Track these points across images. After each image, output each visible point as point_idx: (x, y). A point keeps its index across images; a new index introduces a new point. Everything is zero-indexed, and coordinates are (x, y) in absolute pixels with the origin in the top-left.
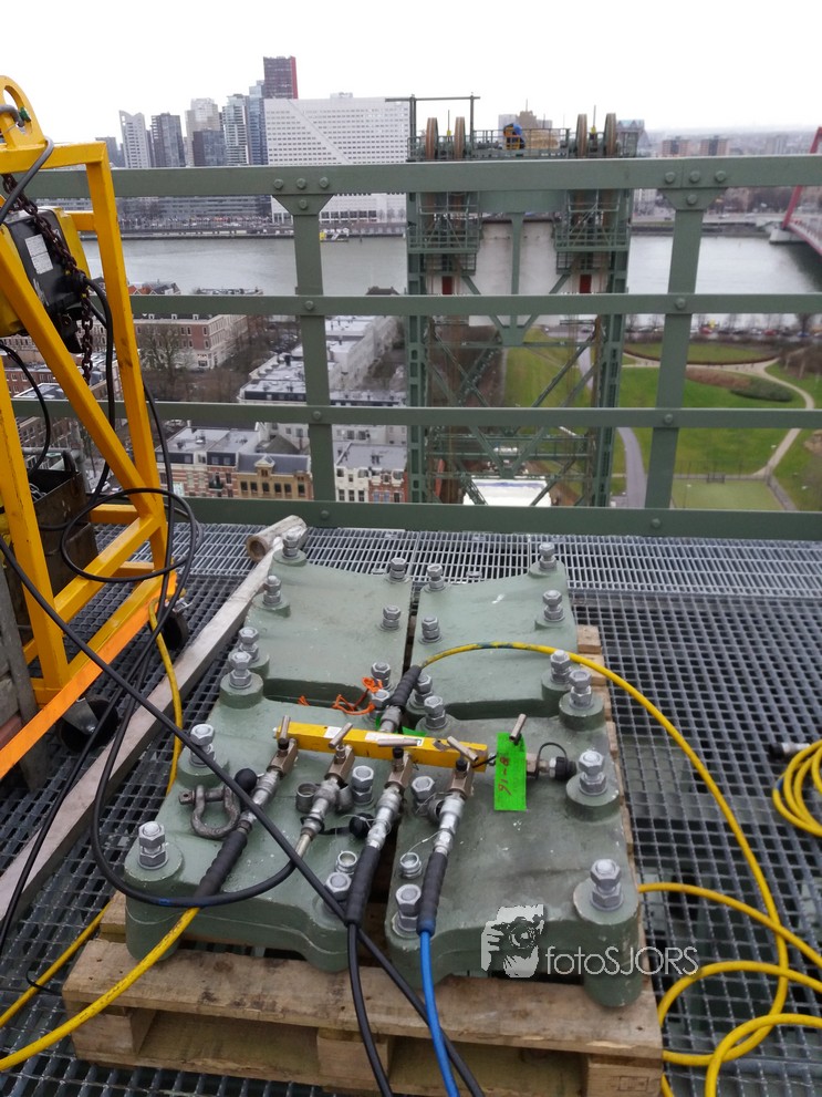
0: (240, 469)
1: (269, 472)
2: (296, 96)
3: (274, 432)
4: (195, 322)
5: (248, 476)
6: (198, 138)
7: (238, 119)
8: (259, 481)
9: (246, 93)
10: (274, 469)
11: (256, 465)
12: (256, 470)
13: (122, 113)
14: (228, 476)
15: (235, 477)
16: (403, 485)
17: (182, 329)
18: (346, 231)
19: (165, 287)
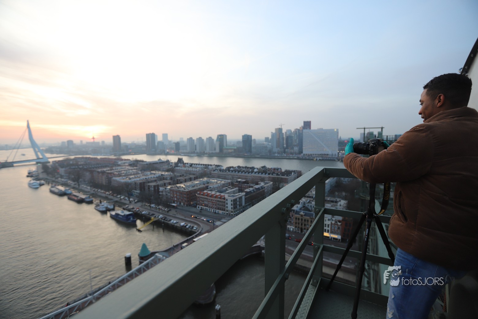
0: (296, 214)
1: (303, 216)
2: (310, 128)
3: (304, 205)
4: (285, 177)
5: (297, 216)
6: (288, 138)
7: (296, 134)
8: (300, 218)
9: (299, 128)
10: (305, 215)
11: (300, 213)
12: (300, 215)
13: (272, 132)
14: (292, 215)
15: (294, 216)
16: (341, 225)
17: (282, 178)
18: (321, 158)
19: (279, 169)
